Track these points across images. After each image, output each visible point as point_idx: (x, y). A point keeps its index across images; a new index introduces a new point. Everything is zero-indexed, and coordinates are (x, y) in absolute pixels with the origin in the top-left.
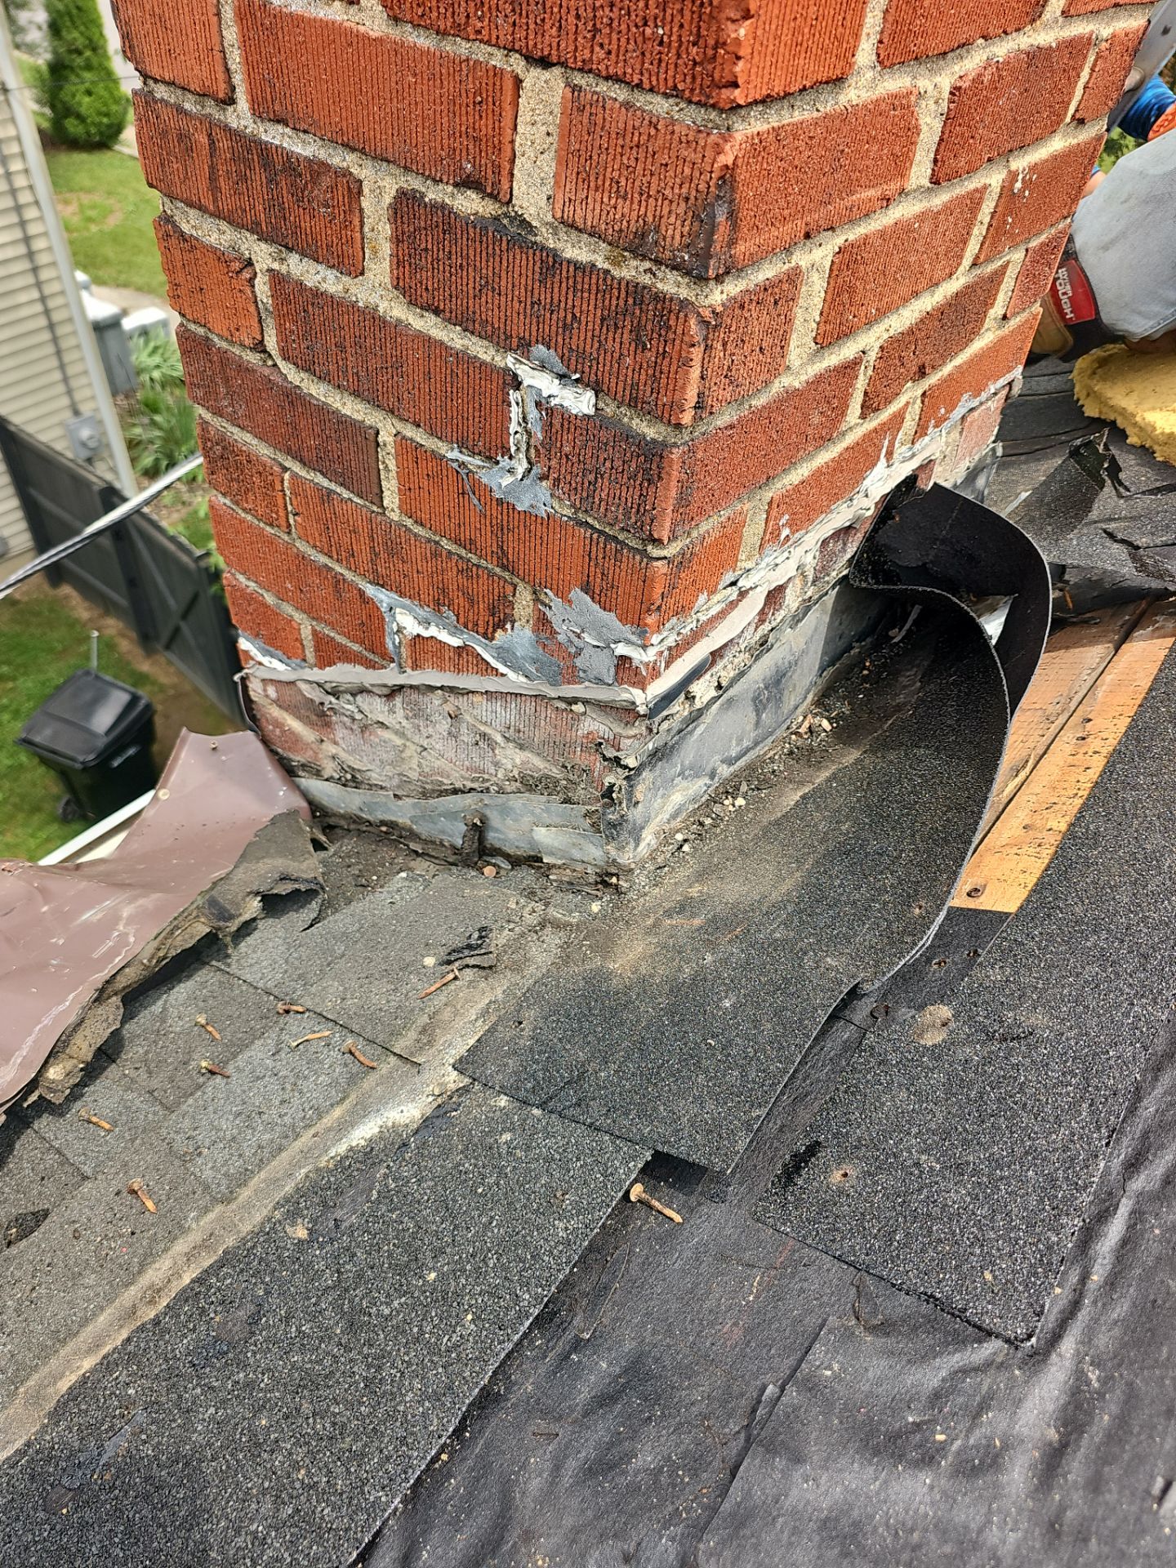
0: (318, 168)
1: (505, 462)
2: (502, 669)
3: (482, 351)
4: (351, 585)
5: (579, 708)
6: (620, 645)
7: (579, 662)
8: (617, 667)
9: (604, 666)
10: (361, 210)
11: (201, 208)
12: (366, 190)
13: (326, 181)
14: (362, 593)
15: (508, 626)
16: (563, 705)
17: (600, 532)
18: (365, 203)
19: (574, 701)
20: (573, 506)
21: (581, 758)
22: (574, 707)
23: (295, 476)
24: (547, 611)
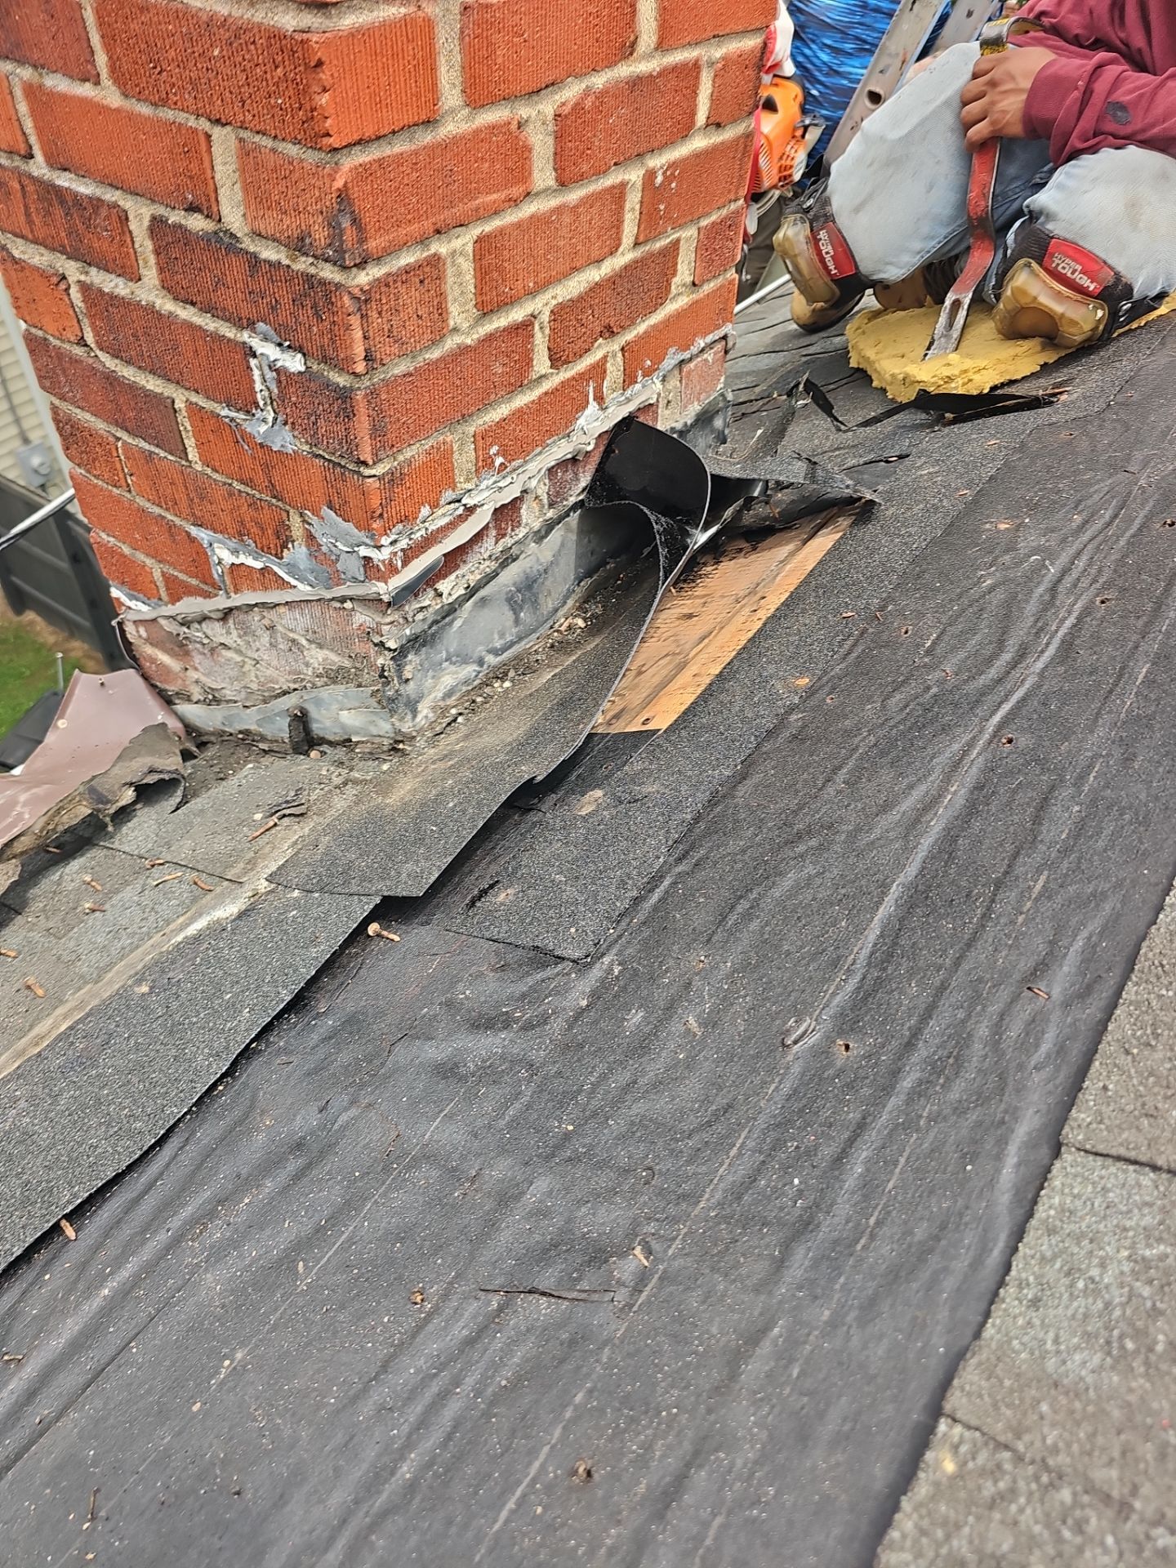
0: (96, 203)
1: (259, 414)
2: (293, 582)
3: (228, 331)
4: (180, 528)
5: (348, 605)
6: (362, 548)
7: (339, 566)
8: (364, 566)
9: (354, 567)
10: (130, 232)
11: (23, 237)
12: (131, 217)
13: (104, 212)
14: (188, 534)
15: (290, 546)
16: (338, 605)
17: (330, 461)
18: (132, 227)
19: (343, 600)
20: (307, 442)
21: (360, 648)
22: (345, 605)
23: (125, 443)
24: (313, 531)
